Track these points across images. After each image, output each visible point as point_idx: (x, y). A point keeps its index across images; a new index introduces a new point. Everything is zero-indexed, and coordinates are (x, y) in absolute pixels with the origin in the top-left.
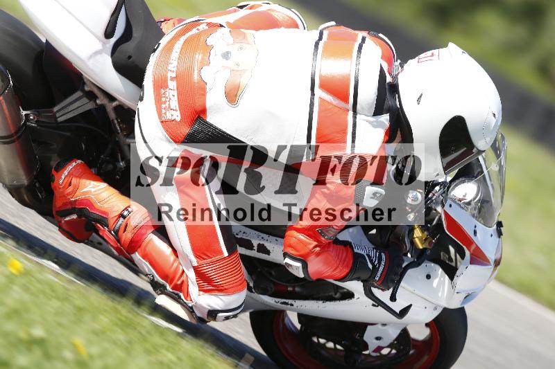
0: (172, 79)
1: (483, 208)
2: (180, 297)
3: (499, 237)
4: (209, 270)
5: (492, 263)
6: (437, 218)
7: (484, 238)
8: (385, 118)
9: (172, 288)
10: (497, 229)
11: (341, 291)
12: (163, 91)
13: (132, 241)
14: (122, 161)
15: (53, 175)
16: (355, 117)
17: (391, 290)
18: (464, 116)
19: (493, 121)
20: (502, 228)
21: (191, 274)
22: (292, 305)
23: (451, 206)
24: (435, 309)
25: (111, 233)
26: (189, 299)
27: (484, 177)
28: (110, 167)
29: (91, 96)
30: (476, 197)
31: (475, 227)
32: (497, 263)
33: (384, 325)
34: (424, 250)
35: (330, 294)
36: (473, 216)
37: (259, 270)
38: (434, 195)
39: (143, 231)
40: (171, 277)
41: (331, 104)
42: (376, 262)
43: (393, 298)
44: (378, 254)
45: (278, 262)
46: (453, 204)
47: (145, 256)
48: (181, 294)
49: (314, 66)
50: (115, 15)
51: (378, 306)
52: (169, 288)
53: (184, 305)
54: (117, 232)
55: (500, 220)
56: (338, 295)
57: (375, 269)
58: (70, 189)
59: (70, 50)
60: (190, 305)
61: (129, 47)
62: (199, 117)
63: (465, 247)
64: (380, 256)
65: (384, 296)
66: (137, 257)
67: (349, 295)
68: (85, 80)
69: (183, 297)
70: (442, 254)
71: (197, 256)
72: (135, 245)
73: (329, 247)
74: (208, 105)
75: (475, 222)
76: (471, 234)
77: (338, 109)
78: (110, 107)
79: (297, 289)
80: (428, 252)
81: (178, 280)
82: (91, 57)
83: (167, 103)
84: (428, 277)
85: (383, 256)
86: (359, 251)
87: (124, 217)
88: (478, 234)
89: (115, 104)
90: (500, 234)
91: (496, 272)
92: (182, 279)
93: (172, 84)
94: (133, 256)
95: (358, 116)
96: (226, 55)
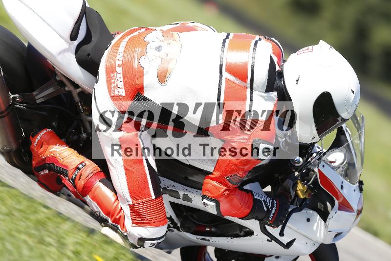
0: (119, 66)
1: (349, 170)
2: (118, 228)
3: (361, 192)
4: (141, 208)
5: (355, 211)
6: (314, 176)
7: (349, 191)
8: (274, 94)
9: (113, 222)
10: (359, 186)
11: (245, 230)
12: (112, 75)
13: (84, 187)
14: (84, 133)
15: (30, 140)
16: (252, 93)
17: (280, 228)
18: (330, 92)
19: (353, 96)
20: (363, 186)
21: (127, 211)
22: (209, 241)
23: (323, 166)
24: (314, 244)
25: (70, 182)
26: (124, 230)
27: (348, 145)
28: (76, 137)
29: (62, 84)
30: (343, 163)
31: (342, 183)
32: (359, 212)
33: (277, 257)
34: (305, 199)
35: (237, 232)
36: (341, 175)
37: (185, 214)
38: (312, 159)
39: (93, 180)
40: (112, 212)
41: (234, 83)
42: (270, 207)
43: (282, 234)
44: (271, 201)
45: (198, 208)
46: (325, 165)
47: (94, 198)
48: (119, 226)
49: (222, 59)
50: (78, 23)
51: (271, 241)
52: (110, 221)
53: (121, 234)
54: (74, 180)
55: (361, 180)
56: (242, 233)
57: (269, 212)
58: (42, 150)
59: (44, 48)
60: (125, 234)
61: (88, 48)
62: (138, 93)
63: (334, 198)
64: (273, 202)
65: (275, 232)
66: (88, 199)
67: (250, 233)
68: (57, 72)
69: (120, 228)
70: (319, 204)
71: (132, 197)
72: (87, 189)
73: (235, 191)
74: (145, 84)
75: (342, 179)
76: (339, 188)
77: (239, 87)
78: (75, 92)
79: (213, 229)
80: (308, 202)
81: (117, 215)
82: (60, 53)
83: (116, 83)
84: (308, 220)
85: (275, 203)
86: (258, 198)
87: (79, 169)
88: (344, 188)
89: (79, 90)
90: (361, 190)
91: (359, 219)
92: (119, 215)
93: (119, 70)
94: (85, 198)
95: (254, 92)
96: (158, 49)
